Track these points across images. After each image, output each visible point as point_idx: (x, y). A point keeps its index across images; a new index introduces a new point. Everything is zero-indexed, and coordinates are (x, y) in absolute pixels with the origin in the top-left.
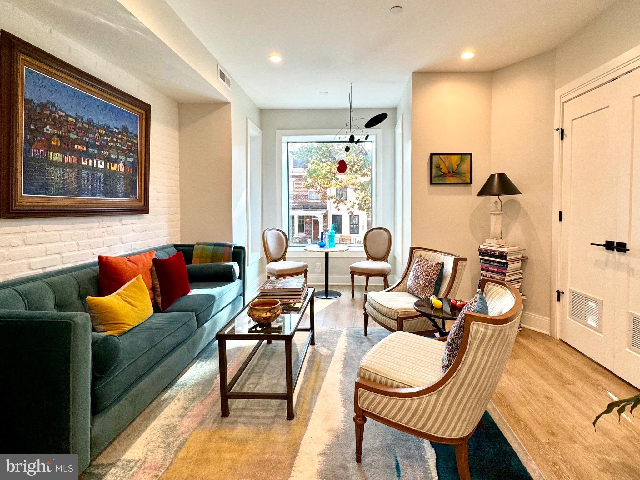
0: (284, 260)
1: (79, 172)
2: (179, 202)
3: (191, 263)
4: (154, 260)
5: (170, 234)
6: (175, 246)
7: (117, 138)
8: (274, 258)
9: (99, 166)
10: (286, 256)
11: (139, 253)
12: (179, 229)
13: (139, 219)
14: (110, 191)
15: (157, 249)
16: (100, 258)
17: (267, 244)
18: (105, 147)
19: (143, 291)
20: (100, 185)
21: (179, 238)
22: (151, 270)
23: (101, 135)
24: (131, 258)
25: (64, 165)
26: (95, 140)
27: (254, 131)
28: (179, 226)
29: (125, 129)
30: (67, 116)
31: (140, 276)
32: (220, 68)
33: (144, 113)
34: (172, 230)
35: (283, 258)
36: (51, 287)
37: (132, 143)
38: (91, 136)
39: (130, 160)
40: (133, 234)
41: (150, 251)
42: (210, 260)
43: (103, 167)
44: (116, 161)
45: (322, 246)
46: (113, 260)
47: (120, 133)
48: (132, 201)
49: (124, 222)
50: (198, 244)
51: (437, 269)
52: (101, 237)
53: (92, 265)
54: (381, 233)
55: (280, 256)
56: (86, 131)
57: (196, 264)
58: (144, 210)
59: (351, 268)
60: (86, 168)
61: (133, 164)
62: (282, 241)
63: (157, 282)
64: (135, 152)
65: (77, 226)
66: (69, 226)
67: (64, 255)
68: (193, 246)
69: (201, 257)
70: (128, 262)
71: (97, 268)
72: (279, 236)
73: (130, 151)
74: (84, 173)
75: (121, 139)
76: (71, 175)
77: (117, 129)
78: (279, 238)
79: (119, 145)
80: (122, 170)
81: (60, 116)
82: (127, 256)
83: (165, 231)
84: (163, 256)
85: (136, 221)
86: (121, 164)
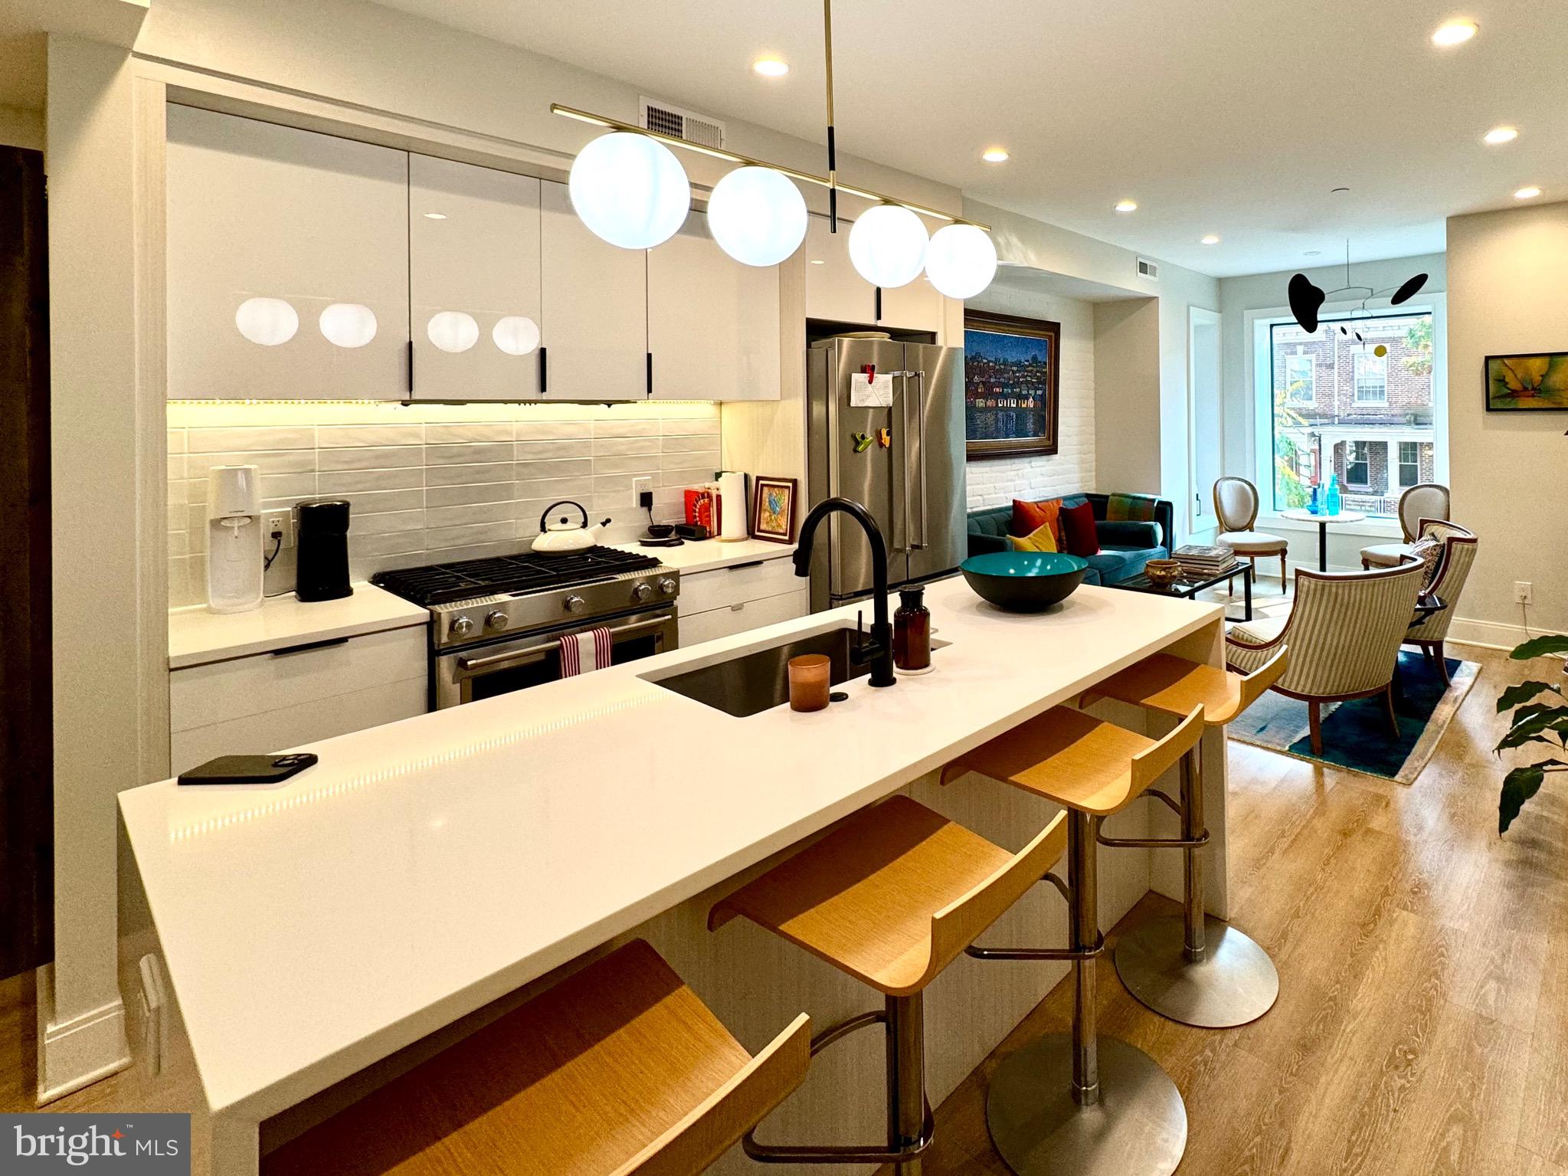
0: (1252, 530)
1: (997, 414)
2: (1094, 437)
3: (1105, 519)
4: (1061, 509)
5: (1082, 480)
6: (1088, 496)
7: (1027, 371)
8: (1233, 526)
9: (1012, 405)
10: (1255, 525)
11: (1047, 501)
12: (1094, 473)
13: (1048, 460)
14: (1021, 432)
15: (1065, 498)
16: (1014, 501)
17: (1221, 502)
18: (1018, 384)
19: (1050, 538)
20: (1012, 425)
21: (1094, 486)
22: (1058, 520)
23: (1014, 372)
24: (1039, 504)
25: (986, 409)
26: (1009, 379)
27: (1205, 318)
28: (1094, 468)
29: (1035, 358)
30: (989, 362)
31: (1047, 524)
32: (1140, 260)
33: (1053, 334)
34: (1084, 474)
35: (1250, 527)
36: (979, 524)
37: (1041, 372)
38: (1006, 376)
39: (1039, 392)
40: (1041, 478)
41: (1057, 500)
42: (1127, 517)
43: (1015, 406)
44: (1026, 398)
45: (1314, 512)
46: (1025, 505)
47: (1030, 365)
48: (1041, 441)
49: (1033, 464)
50: (1113, 495)
51: (1435, 553)
52: (1012, 480)
53: (1007, 509)
54: (1435, 494)
55: (1245, 524)
56: (1001, 372)
57: (1110, 520)
58: (1051, 449)
59: (1363, 553)
60: (1003, 409)
61: (1043, 396)
62: (1248, 498)
63: (1063, 534)
64: (1044, 383)
65: (994, 468)
66: (988, 469)
67: (985, 497)
68: (1107, 497)
69: (1116, 512)
70: (1038, 509)
71: (1011, 512)
72: (1243, 490)
73: (1039, 383)
74: (1000, 414)
75: (1031, 371)
76: (990, 418)
77: (1027, 361)
78: (1243, 491)
79: (1029, 379)
80: (1032, 406)
81: (984, 364)
82: (1036, 503)
83: (1076, 476)
84: (1071, 505)
85: (1044, 463)
86: (1031, 399)
